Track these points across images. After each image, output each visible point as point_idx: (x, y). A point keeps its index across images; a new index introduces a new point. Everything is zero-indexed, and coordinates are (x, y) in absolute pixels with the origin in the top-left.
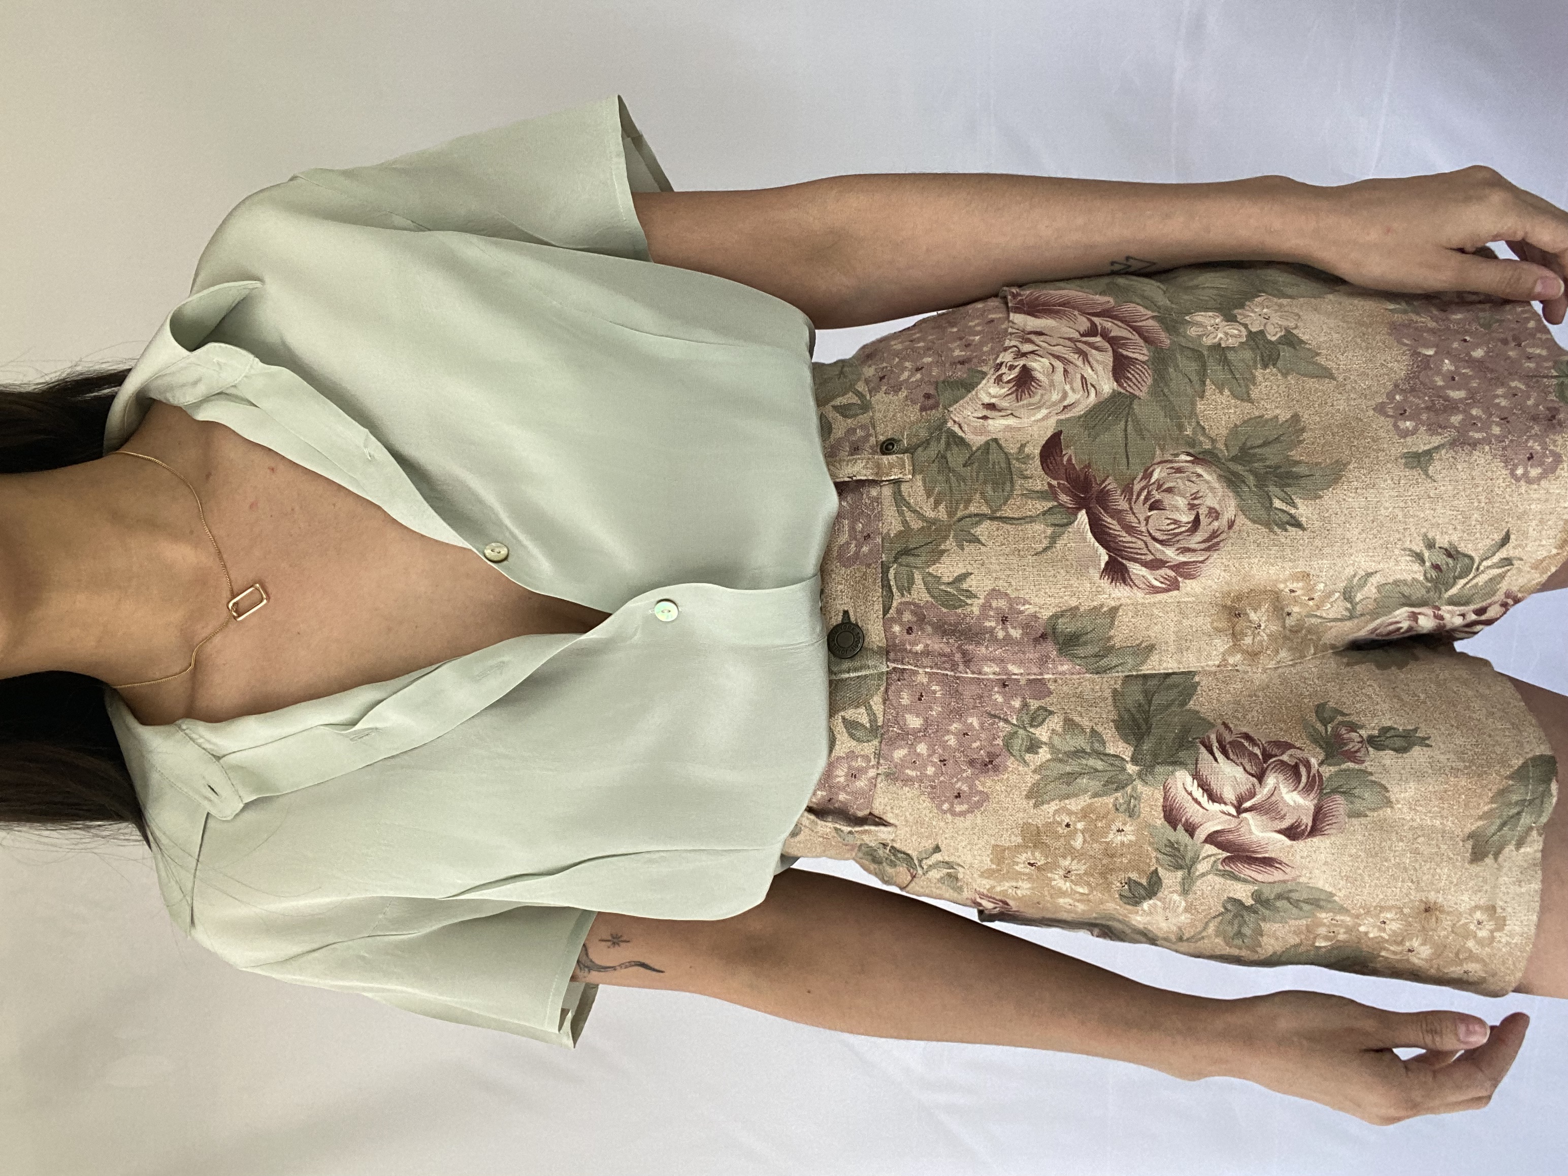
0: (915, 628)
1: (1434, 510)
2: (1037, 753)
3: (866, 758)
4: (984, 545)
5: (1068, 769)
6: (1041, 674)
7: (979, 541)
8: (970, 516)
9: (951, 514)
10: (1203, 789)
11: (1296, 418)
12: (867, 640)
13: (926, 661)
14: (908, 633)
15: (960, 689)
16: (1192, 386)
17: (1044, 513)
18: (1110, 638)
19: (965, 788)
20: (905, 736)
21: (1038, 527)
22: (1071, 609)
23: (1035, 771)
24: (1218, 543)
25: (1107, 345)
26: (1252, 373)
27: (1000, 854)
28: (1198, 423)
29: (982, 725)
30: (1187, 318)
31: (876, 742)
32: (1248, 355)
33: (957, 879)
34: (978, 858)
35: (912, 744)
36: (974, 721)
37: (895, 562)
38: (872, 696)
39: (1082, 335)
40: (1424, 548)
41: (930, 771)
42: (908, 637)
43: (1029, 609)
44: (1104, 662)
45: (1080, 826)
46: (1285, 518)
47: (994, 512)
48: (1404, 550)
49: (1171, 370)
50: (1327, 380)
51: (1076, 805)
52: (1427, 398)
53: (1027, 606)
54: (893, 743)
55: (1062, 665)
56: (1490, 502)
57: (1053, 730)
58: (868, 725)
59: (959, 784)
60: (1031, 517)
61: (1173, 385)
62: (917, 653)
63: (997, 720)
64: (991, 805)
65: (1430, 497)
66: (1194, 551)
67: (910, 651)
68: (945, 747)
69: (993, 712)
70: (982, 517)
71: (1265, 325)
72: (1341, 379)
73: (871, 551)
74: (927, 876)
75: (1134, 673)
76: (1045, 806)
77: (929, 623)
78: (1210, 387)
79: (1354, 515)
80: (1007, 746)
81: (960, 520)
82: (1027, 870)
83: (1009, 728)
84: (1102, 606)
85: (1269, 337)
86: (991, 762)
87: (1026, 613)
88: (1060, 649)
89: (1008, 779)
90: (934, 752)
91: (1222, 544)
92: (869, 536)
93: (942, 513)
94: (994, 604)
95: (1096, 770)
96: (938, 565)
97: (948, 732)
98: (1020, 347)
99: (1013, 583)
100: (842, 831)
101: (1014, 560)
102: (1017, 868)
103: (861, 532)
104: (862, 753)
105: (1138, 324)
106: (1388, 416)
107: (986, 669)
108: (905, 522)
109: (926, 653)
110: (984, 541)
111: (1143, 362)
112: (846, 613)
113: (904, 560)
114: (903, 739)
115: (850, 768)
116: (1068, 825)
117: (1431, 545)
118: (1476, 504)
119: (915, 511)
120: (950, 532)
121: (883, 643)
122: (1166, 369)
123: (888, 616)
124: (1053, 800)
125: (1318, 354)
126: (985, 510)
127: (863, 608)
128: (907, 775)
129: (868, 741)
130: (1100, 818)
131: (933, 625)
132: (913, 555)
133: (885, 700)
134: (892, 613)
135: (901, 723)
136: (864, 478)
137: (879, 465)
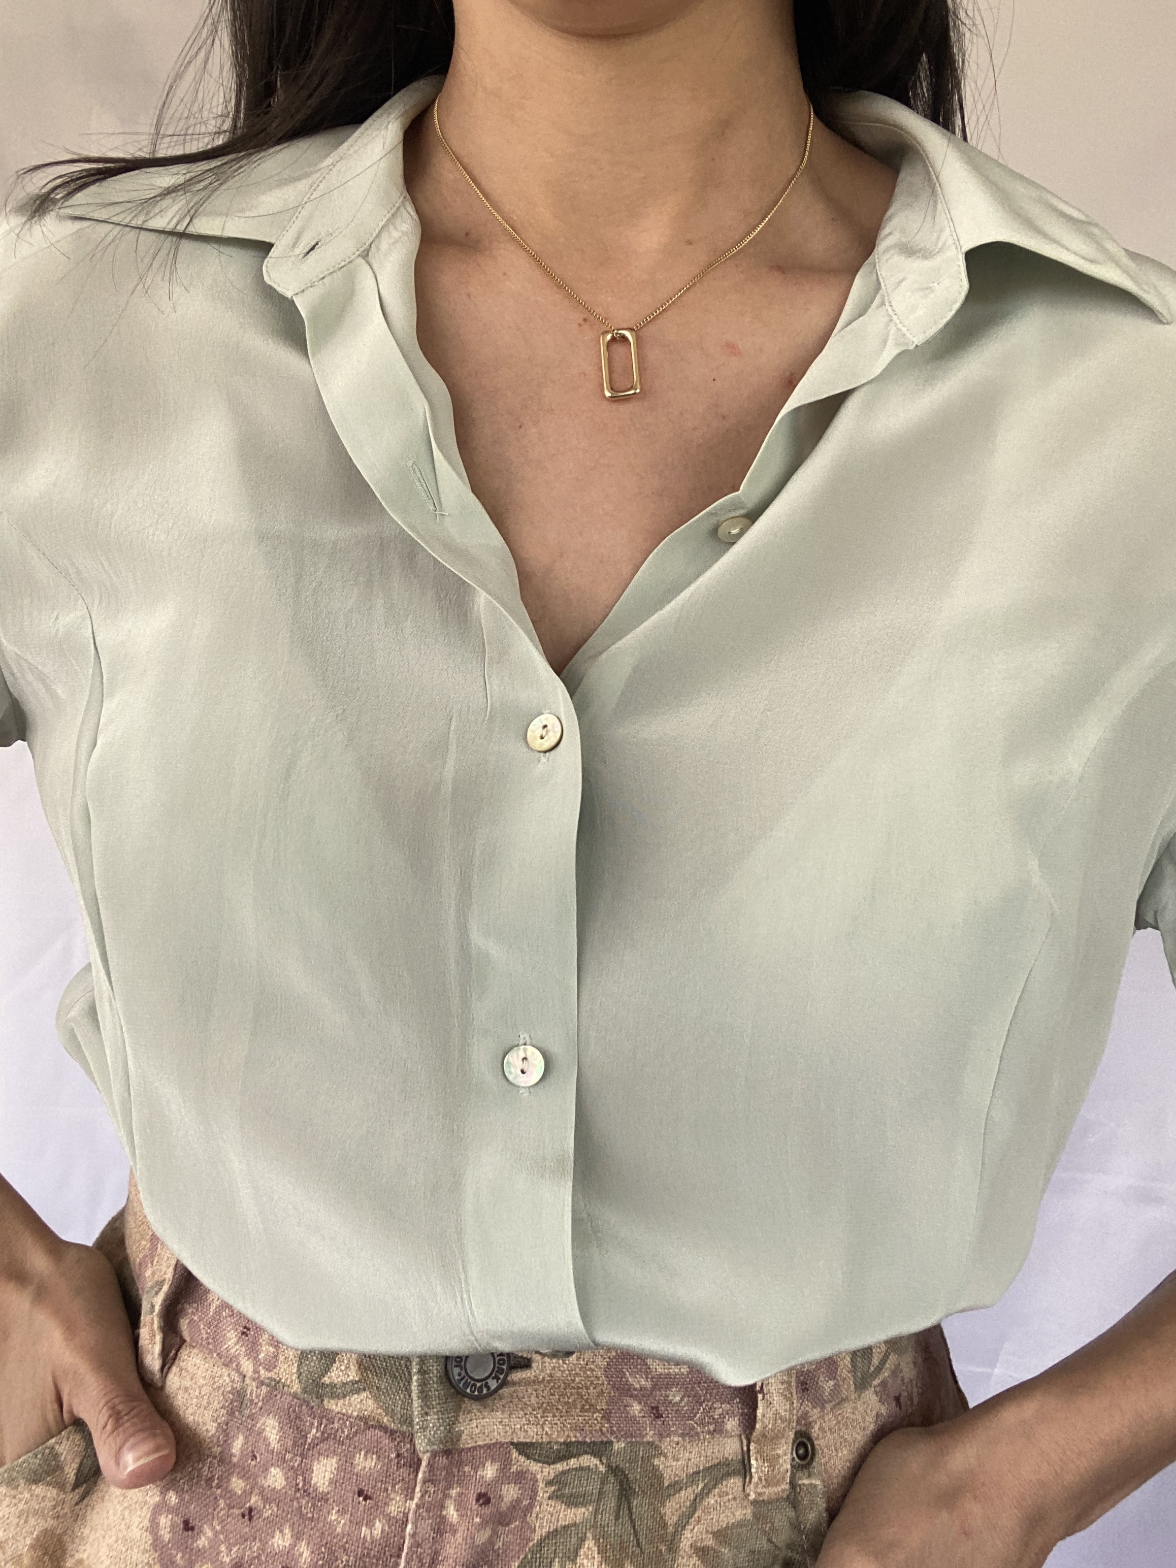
0: (487, 1510)
12: (475, 1406)
13: (426, 1527)
14: (480, 1496)
20: (301, 1450)
31: (296, 1388)
37: (609, 1467)
38: (377, 1399)
41: (237, 1485)
42: (472, 1497)
54: (293, 1422)
58: (327, 1380)
59: (209, 1533)
62: (442, 1507)
67: (446, 1496)
68: (274, 1524)
73: (632, 1419)
77: (495, 1533)
92: (659, 1416)
96: (597, 1557)
97: (297, 1537)
103: (665, 1399)
108: (676, 1487)
109: (441, 1528)
112: (527, 1364)
113: (612, 1487)
114: (295, 1444)
119: (694, 1507)
121: (466, 1442)
123: (515, 1454)
127: (533, 1400)
128: (235, 1436)
131: (491, 1542)
132: (619, 1507)
133: (367, 1423)
134: (519, 1461)
135: (323, 1446)
136: (759, 1412)
137: (777, 1437)
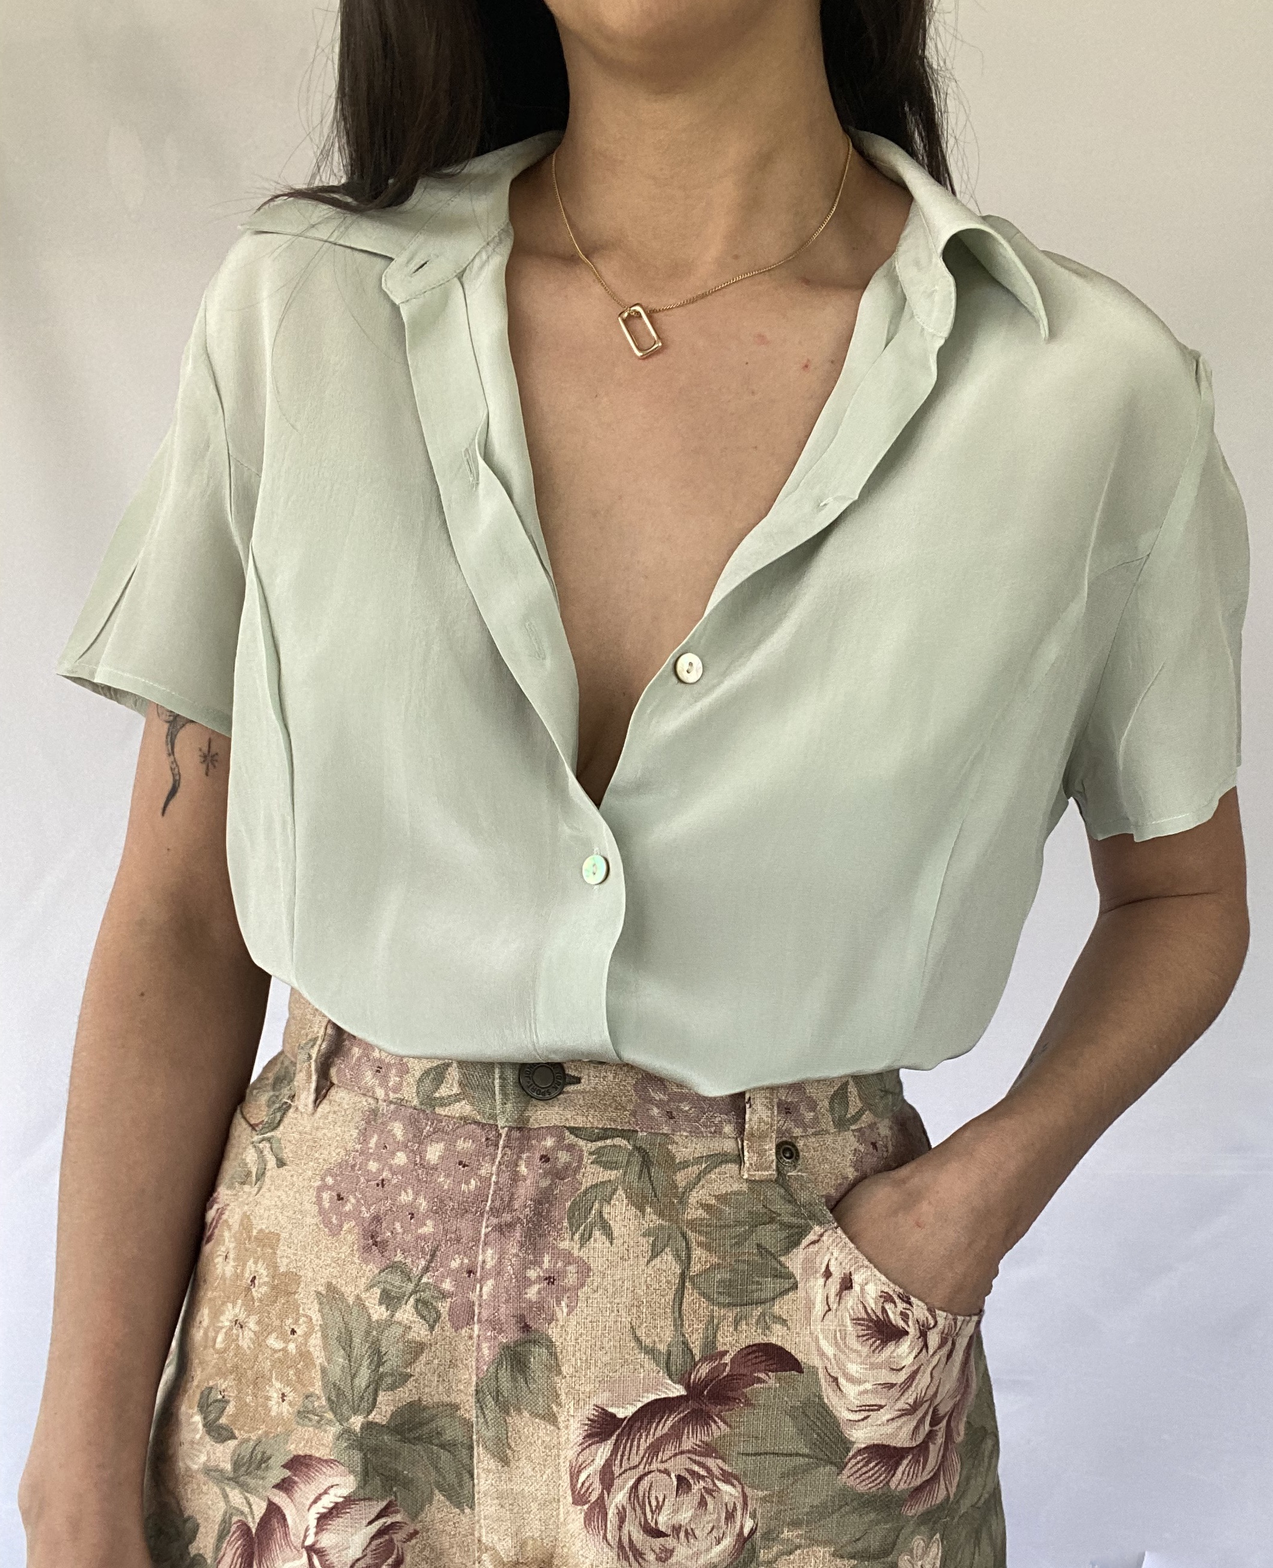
0: (548, 1167)
2: (380, 1304)
3: (397, 1089)
4: (648, 1262)
5: (357, 1340)
6: (479, 1321)
7: (654, 1256)
8: (688, 1248)
9: (692, 1224)
10: (332, 1508)
12: (540, 1104)
13: (505, 1178)
14: (543, 1158)
15: (469, 1216)
17: (685, 1343)
18: (519, 1411)
19: (348, 1207)
20: (418, 1139)
21: (668, 1335)
22: (558, 1365)
23: (358, 1297)
25: (920, 1439)
27: (269, 1241)
29: (424, 1238)
31: (416, 1102)
33: (243, 1183)
34: (266, 1215)
35: (407, 1147)
36: (428, 1228)
37: (635, 1147)
38: (472, 1104)
39: (935, 1409)
41: (373, 1166)
42: (537, 1158)
43: (562, 1312)
44: (490, 1402)
45: (292, 1347)
47: (692, 1279)
49: (873, 1516)
51: (315, 1342)
53: (565, 1310)
54: (413, 1123)
55: (489, 1349)
57: (410, 1328)
58: (437, 1095)
59: (353, 1201)
60: (682, 1325)
62: (517, 1166)
63: (428, 1257)
64: (326, 1241)
66: (620, 1528)
67: (519, 1158)
68: (400, 1187)
69: (438, 1253)
70: (686, 1262)
73: (652, 1118)
74: (251, 1147)
75: (474, 1437)
76: (317, 1307)
77: (553, 1184)
80: (393, 1267)
81: (684, 1235)
82: (248, 1276)
83: (416, 1271)
84: (559, 1405)
86: (375, 1244)
87: (557, 1309)
88: (508, 1347)
89: (353, 1263)
90: (394, 1173)
92: (672, 1118)
93: (694, 1213)
94: (572, 1269)
95: (353, 1377)
96: (625, 1201)
97: (417, 1194)
99: (596, 1295)
100: (312, 1046)
101: (626, 1299)
102: (252, 1260)
103: (678, 1108)
104: (405, 1084)
107: (490, 1252)
108: (685, 1165)
109: (516, 1178)
110: (653, 1263)
111: (888, 1483)
112: (578, 1080)
113: (637, 1159)
114: (415, 1136)
115: (389, 1065)
116: (293, 1332)
119: (699, 1178)
120: (670, 1220)
121: (533, 1124)
122: (875, 1509)
123: (567, 1133)
124: (323, 1316)
126: (695, 1268)
127: (581, 1102)
128: (371, 1136)
129: (418, 1093)
130: (298, 1373)
131: (550, 1188)
132: (641, 1171)
133: (465, 1120)
134: (571, 1138)
135: (435, 1136)
136: (747, 1116)
137: (763, 1136)
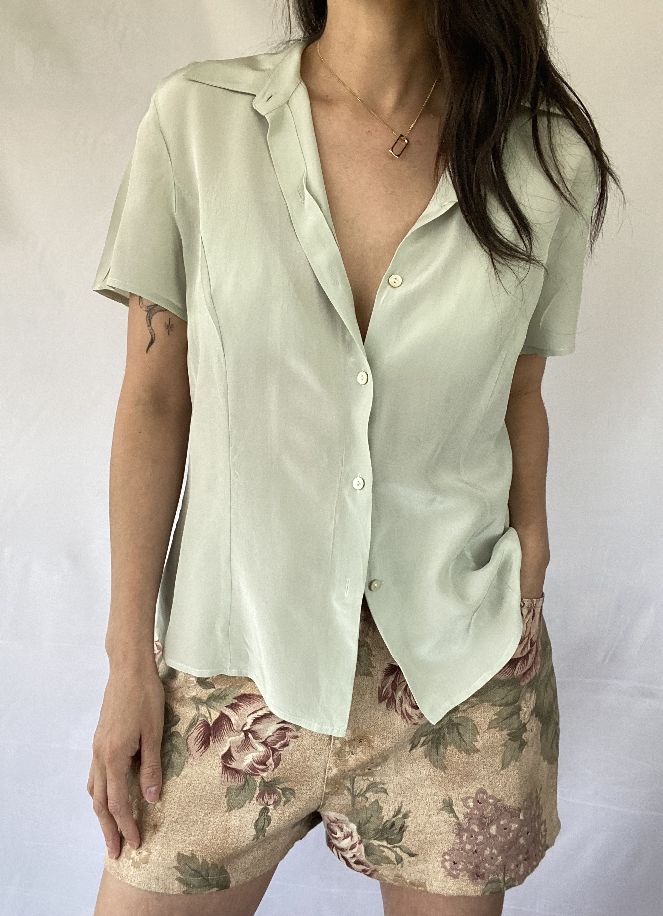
1: (423, 814)
10: (263, 716)
11: (478, 751)
16: (499, 700)
22: (372, 652)
24: (405, 718)
25: (525, 654)
26: (505, 729)
28: (477, 704)
30: (534, 691)
32: (515, 725)
39: (531, 640)
40: (403, 813)
46: (415, 743)
48: (402, 803)
49: (509, 688)
50: (500, 766)
52: (490, 815)
56: (430, 843)
61: (501, 690)
65: (430, 811)
66: (401, 706)
71: (529, 731)
72: (502, 772)
78: (498, 709)
79: (417, 774)
84: (373, 667)
85: (524, 734)
91: (405, 720)
98: (525, 607)
105: (534, 668)
106: (477, 794)
111: (513, 673)
117: (405, 816)
118: (428, 836)
122: (509, 686)
125: (516, 760)
